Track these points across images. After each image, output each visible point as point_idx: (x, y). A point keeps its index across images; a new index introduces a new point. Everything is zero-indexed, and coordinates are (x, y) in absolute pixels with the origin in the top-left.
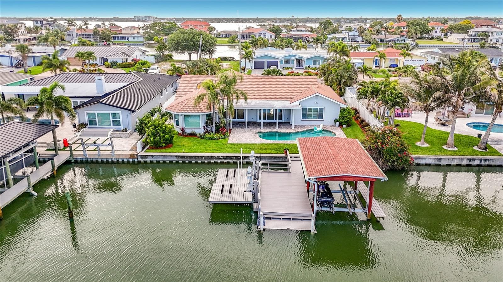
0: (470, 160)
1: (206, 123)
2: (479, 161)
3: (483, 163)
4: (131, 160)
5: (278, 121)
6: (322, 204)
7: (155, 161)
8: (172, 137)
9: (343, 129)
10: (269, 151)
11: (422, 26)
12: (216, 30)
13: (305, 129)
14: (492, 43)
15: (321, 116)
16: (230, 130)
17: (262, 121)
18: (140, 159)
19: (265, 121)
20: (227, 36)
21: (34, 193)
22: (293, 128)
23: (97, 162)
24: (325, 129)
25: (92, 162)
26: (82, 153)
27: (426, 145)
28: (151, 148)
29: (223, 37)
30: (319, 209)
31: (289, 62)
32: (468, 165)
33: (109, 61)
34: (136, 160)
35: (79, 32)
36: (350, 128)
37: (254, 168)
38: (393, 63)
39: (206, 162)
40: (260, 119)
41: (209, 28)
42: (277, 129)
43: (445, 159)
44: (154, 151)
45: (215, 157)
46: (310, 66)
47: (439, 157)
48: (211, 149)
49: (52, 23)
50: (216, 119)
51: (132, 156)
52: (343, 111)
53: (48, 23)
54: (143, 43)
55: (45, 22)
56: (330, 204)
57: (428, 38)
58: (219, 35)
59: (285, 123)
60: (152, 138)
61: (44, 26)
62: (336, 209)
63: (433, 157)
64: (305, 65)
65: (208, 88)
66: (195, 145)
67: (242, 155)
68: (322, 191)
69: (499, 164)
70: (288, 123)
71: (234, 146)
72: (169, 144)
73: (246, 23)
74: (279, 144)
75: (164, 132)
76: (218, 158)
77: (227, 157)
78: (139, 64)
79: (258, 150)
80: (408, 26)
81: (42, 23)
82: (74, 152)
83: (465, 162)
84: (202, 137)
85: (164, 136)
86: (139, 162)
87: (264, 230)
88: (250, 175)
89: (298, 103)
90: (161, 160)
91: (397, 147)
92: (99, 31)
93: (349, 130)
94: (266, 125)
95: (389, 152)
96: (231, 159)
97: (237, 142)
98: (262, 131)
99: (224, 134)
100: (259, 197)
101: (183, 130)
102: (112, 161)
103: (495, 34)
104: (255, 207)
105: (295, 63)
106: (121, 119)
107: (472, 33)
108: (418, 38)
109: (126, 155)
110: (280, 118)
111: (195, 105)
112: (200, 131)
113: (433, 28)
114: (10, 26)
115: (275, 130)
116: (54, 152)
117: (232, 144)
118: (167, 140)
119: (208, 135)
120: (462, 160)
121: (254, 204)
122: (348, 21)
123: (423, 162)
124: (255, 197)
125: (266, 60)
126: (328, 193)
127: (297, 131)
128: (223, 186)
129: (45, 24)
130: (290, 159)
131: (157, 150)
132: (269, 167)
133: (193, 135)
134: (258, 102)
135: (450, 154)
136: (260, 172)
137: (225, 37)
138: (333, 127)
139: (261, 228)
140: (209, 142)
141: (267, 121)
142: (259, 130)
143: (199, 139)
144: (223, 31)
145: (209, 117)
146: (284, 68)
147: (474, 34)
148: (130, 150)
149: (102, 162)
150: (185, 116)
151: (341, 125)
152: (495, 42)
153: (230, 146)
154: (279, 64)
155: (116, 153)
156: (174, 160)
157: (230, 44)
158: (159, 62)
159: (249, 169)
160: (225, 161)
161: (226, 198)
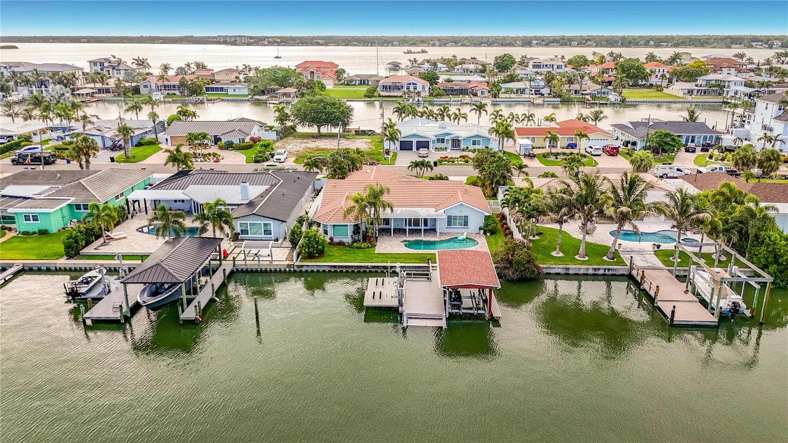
0: (595, 269)
1: (354, 232)
2: (603, 271)
3: (607, 272)
4: (287, 269)
5: (423, 228)
6: (453, 306)
7: (309, 270)
8: (324, 248)
9: (487, 237)
10: (413, 261)
11: (636, 70)
12: (346, 74)
13: (449, 238)
14: (729, 96)
15: (466, 224)
16: (377, 238)
17: (408, 228)
18: (296, 268)
19: (410, 228)
20: (363, 82)
21: (217, 299)
22: (438, 236)
23: (256, 271)
24: (469, 237)
25: (252, 271)
26: (243, 263)
27: (561, 255)
28: (304, 258)
29: (357, 84)
30: (450, 311)
31: (443, 141)
32: (594, 275)
33: (223, 141)
34: (292, 269)
35: (160, 83)
36: (493, 236)
37: (399, 277)
38: (572, 142)
39: (356, 271)
40: (406, 226)
41: (337, 72)
42: (423, 238)
43: (573, 269)
44: (308, 260)
45: (364, 267)
46: (468, 148)
47: (568, 266)
48: (360, 258)
49: (116, 64)
50: (363, 228)
51: (289, 266)
52: (487, 218)
53: (111, 64)
54: (247, 98)
55: (106, 64)
56: (459, 307)
57: (644, 86)
58: (352, 81)
59: (431, 229)
60: (307, 250)
61: (105, 69)
62: (463, 311)
63: (562, 266)
64: (462, 146)
65: (357, 201)
66: (344, 255)
67: (389, 264)
68: (453, 296)
69: (621, 273)
70: (434, 230)
71: (381, 256)
72: (321, 254)
73: (388, 46)
74: (423, 254)
75: (317, 243)
76: (367, 267)
77: (375, 266)
78: (261, 146)
79: (403, 259)
80: (616, 68)
81: (103, 65)
82: (236, 263)
83: (591, 272)
84: (350, 246)
85: (317, 247)
86: (295, 271)
87: (407, 326)
88: (396, 284)
89: (442, 211)
90: (315, 269)
91: (524, 259)
92: (187, 82)
93: (492, 239)
94: (412, 232)
95: (518, 263)
96: (378, 268)
97: (383, 252)
98: (408, 239)
99: (371, 242)
100: (404, 302)
101: (331, 239)
102: (271, 270)
103: (732, 84)
104: (400, 310)
105: (450, 142)
106: (272, 229)
107: (702, 82)
108: (630, 86)
109: (283, 265)
110: (426, 225)
111: (345, 217)
112: (348, 240)
113: (651, 72)
114: (66, 75)
115: (420, 238)
116: (218, 262)
117: (379, 254)
118: (320, 250)
119: (355, 245)
120: (588, 269)
121: (400, 307)
122: (543, 43)
123: (553, 271)
124: (400, 302)
125: (415, 140)
126: (458, 297)
127: (442, 239)
128: (374, 293)
129: (107, 67)
130: (431, 268)
131: (310, 260)
132: (412, 276)
133: (341, 244)
134: (404, 209)
135: (578, 264)
136: (405, 280)
137: (359, 85)
138: (477, 235)
139: (405, 325)
140: (356, 251)
141: (412, 227)
142: (405, 239)
143: (348, 248)
144: (357, 76)
145: (357, 228)
146: (436, 148)
147: (704, 83)
148: (286, 260)
149: (261, 271)
150: (334, 225)
151: (485, 233)
152: (733, 95)
153: (377, 255)
154: (431, 145)
155: (274, 263)
156: (327, 269)
157: (368, 99)
158: (281, 138)
159: (396, 279)
160: (373, 270)
161: (377, 303)
